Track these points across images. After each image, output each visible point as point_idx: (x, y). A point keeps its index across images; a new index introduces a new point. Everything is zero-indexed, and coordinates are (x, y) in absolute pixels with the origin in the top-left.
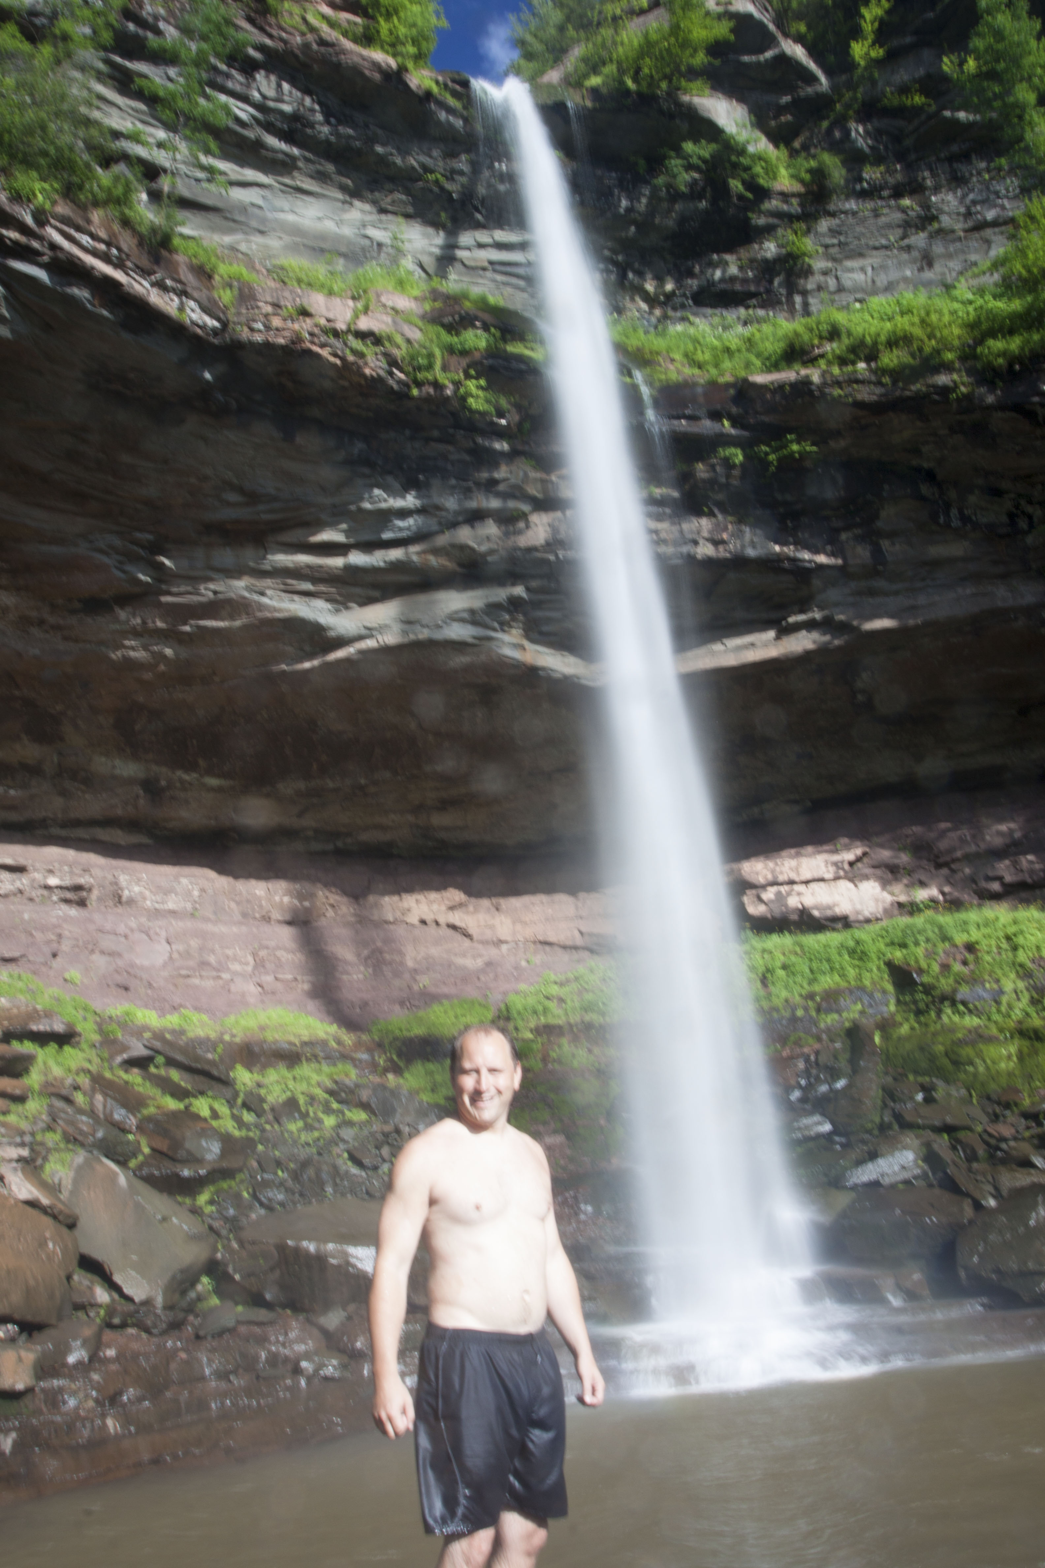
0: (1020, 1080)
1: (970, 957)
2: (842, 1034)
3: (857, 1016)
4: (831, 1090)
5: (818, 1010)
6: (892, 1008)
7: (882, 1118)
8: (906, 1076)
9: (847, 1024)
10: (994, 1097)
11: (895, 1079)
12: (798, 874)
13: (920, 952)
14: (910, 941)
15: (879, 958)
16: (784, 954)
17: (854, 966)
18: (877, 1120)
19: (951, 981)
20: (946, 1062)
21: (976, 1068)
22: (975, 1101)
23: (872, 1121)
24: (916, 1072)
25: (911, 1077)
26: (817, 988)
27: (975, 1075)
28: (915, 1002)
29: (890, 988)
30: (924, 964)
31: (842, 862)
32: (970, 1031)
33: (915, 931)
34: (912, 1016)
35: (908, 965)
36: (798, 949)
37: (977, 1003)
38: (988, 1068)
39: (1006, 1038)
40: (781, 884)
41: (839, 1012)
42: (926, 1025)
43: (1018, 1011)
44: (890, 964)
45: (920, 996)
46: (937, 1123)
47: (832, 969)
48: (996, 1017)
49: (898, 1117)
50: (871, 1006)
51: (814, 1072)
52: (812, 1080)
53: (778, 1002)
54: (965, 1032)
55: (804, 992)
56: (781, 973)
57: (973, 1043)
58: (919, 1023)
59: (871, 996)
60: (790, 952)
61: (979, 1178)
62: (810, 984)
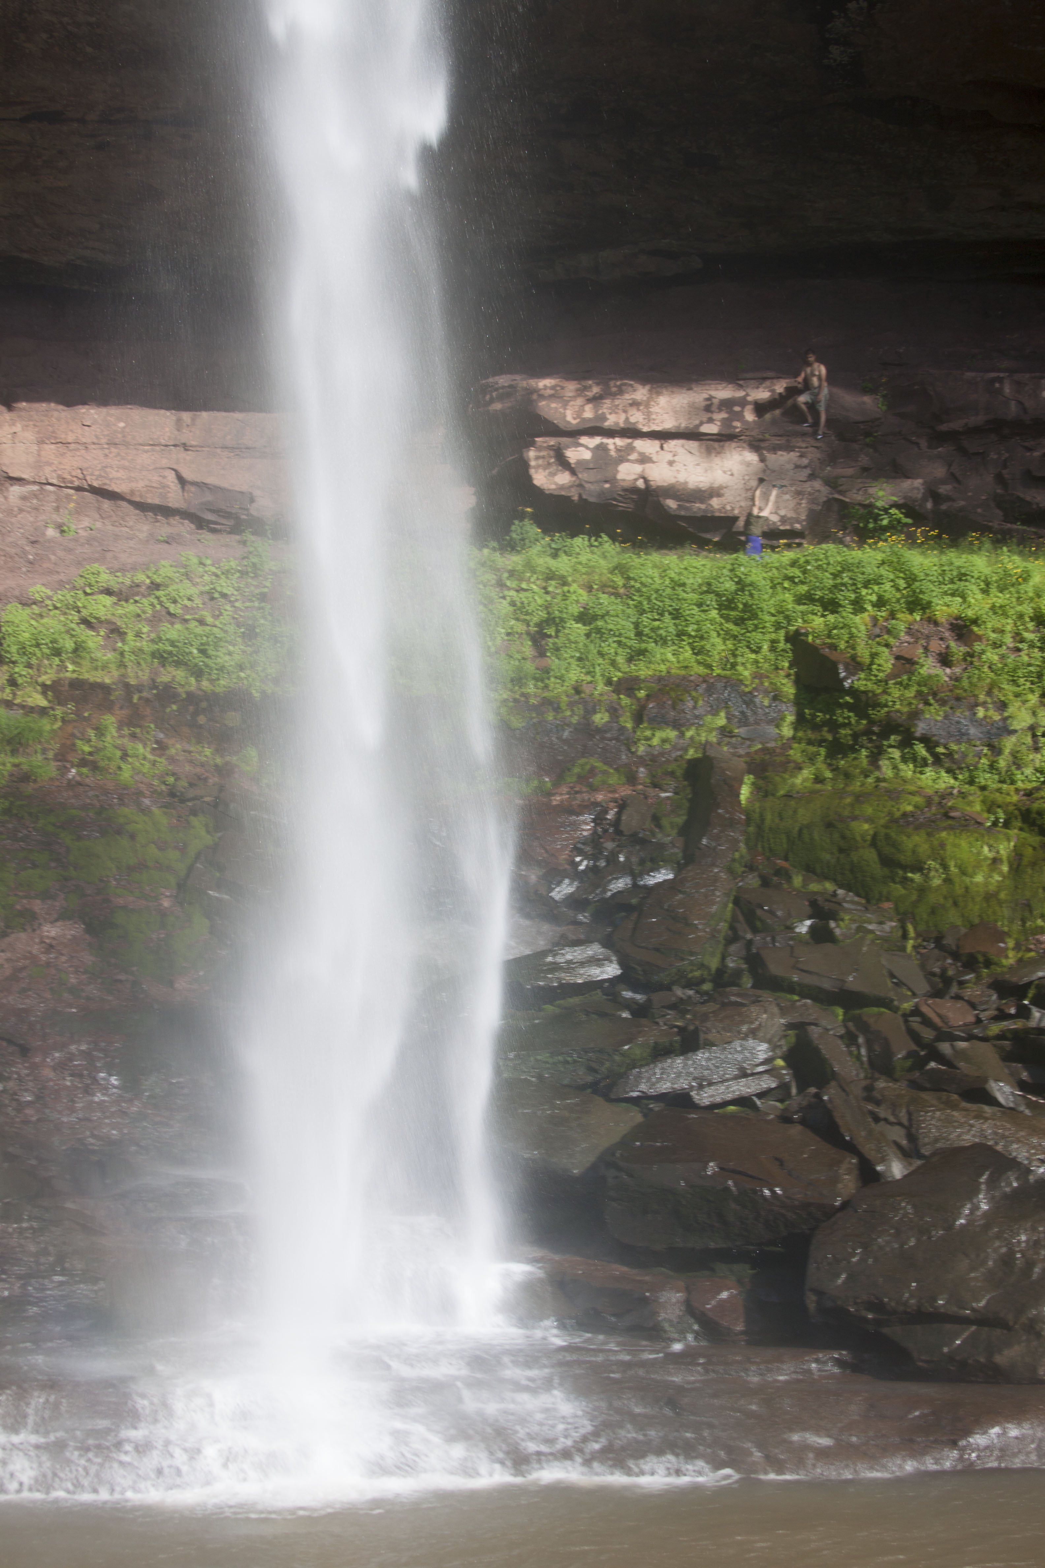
0: (1006, 912)
1: (958, 649)
2: (679, 773)
3: (713, 738)
4: (635, 885)
5: (638, 718)
6: (787, 731)
7: (723, 958)
8: (789, 879)
9: (691, 754)
10: (949, 941)
11: (765, 882)
12: (648, 418)
13: (860, 622)
14: (845, 597)
15: (778, 626)
16: (589, 589)
17: (728, 636)
18: (714, 963)
19: (910, 693)
20: (870, 855)
21: (927, 877)
22: (910, 943)
23: (702, 966)
24: (811, 869)
25: (798, 881)
26: (643, 670)
27: (922, 890)
28: (834, 726)
29: (789, 689)
30: (863, 652)
31: (742, 402)
32: (929, 801)
33: (860, 578)
34: (823, 751)
35: (834, 647)
36: (619, 581)
37: (954, 747)
38: (948, 881)
39: (995, 824)
40: (611, 433)
41: (677, 725)
42: (847, 776)
43: (1028, 771)
44: (795, 639)
45: (843, 715)
46: (827, 985)
47: (681, 634)
48: (985, 778)
49: (754, 961)
50: (744, 721)
51: (610, 845)
52: (602, 863)
53: (559, 690)
54: (918, 799)
55: (616, 676)
56: (578, 629)
57: (929, 826)
58: (835, 769)
59: (748, 699)
60: (603, 587)
61: (882, 1112)
62: (630, 660)
